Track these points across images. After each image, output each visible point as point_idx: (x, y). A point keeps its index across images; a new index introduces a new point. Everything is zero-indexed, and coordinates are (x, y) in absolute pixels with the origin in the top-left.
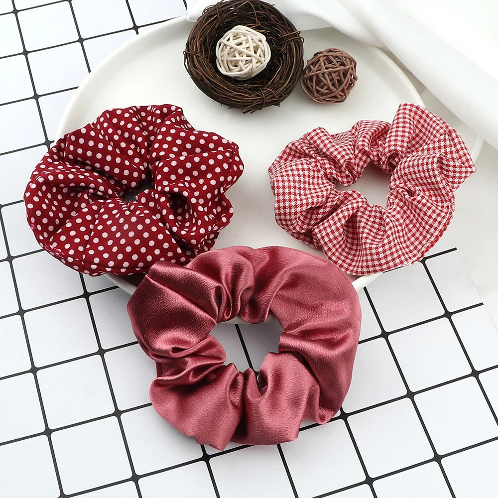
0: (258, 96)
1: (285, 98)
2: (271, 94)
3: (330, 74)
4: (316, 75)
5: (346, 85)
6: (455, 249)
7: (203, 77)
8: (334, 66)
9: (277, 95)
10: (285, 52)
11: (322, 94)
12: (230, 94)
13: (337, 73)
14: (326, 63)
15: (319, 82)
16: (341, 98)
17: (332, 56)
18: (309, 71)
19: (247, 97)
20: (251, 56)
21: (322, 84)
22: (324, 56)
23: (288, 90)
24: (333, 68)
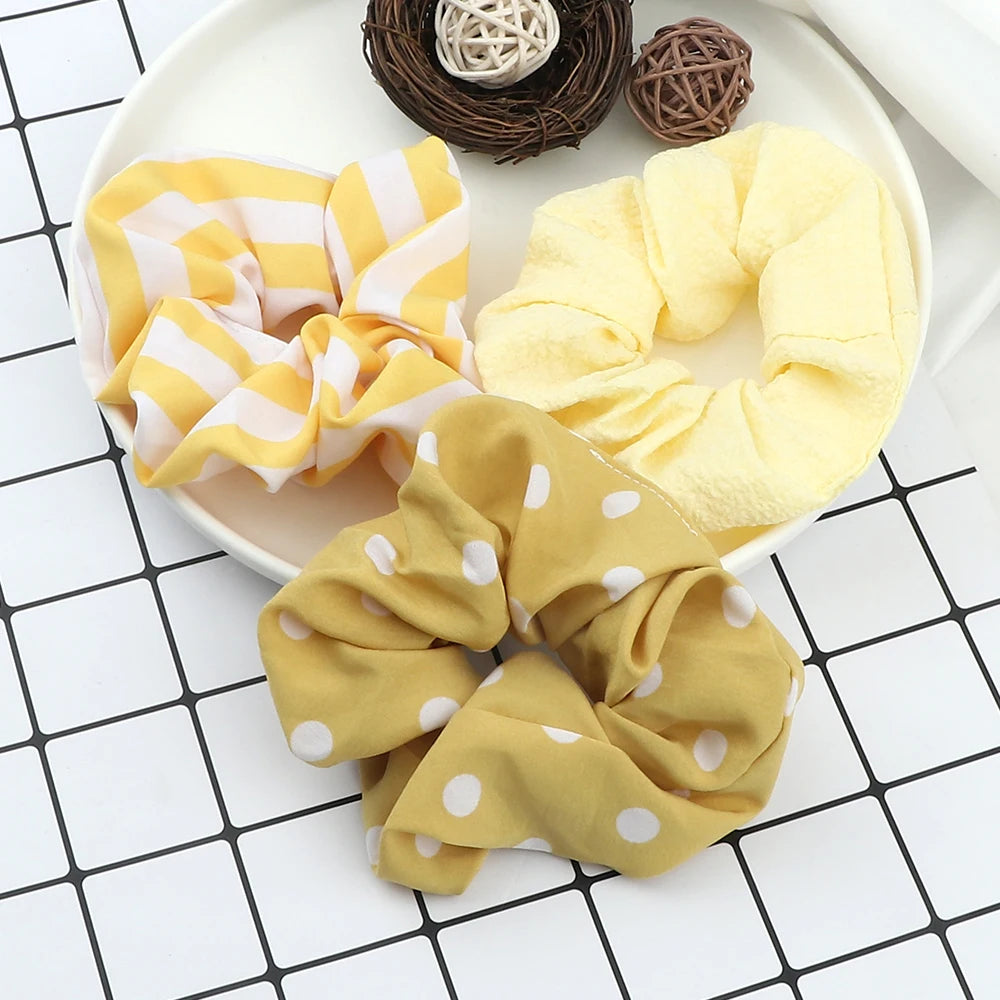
0: (532, 125)
1: (591, 129)
2: (561, 122)
3: (692, 76)
4: (663, 79)
5: (729, 102)
6: (973, 470)
7: (408, 80)
8: (702, 59)
9: (574, 123)
10: (590, 26)
11: (676, 123)
12: (467, 121)
13: (709, 76)
14: (685, 51)
15: (667, 95)
16: (717, 130)
17: (697, 35)
18: (646, 71)
19: (507, 128)
20: (515, 35)
21: (675, 99)
22: (680, 36)
23: (598, 113)
24: (700, 64)
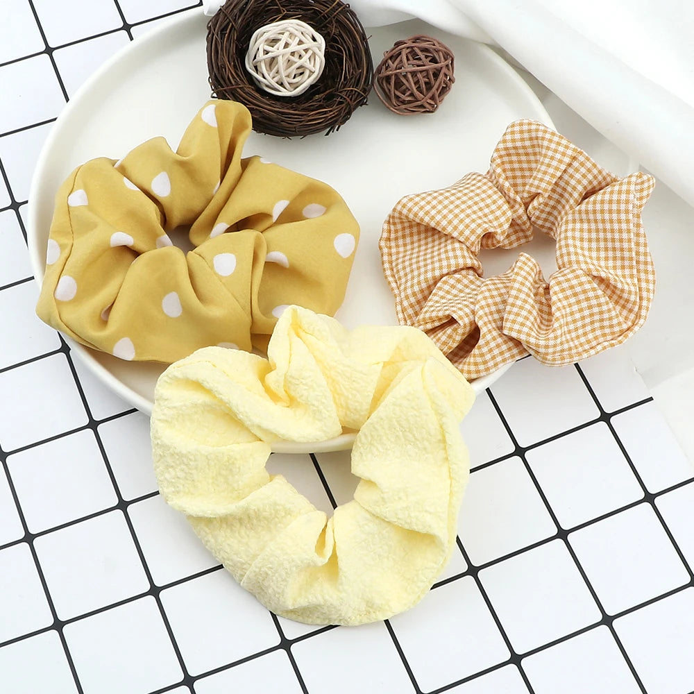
3: (414, 74)
4: (396, 75)
5: (437, 90)
8: (420, 63)
11: (403, 102)
13: (424, 74)
14: (410, 58)
15: (398, 85)
16: (430, 107)
17: (418, 48)
18: (386, 69)
21: (404, 87)
22: (408, 48)
24: (418, 66)
